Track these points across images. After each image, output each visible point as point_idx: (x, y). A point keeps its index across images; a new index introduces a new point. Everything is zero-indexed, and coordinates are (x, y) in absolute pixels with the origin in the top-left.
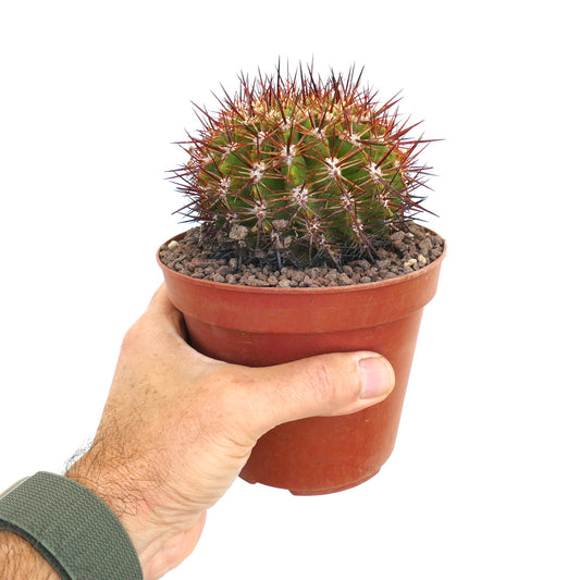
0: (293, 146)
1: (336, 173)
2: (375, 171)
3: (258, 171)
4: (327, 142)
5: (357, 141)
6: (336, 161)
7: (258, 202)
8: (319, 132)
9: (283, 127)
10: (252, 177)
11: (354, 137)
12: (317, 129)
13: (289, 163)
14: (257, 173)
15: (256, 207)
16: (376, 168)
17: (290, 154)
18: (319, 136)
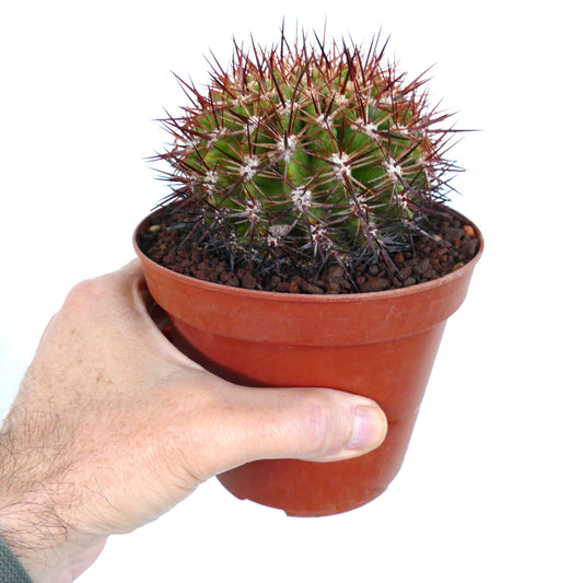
0: (293, 137)
1: (344, 174)
2: (394, 170)
3: (249, 167)
4: (335, 132)
5: (373, 131)
6: (346, 158)
7: (250, 203)
8: (325, 120)
9: (281, 111)
10: (242, 173)
11: (370, 127)
12: (322, 116)
13: (287, 158)
14: (247, 169)
15: (248, 209)
16: (395, 166)
17: (288, 147)
18: (325, 125)
